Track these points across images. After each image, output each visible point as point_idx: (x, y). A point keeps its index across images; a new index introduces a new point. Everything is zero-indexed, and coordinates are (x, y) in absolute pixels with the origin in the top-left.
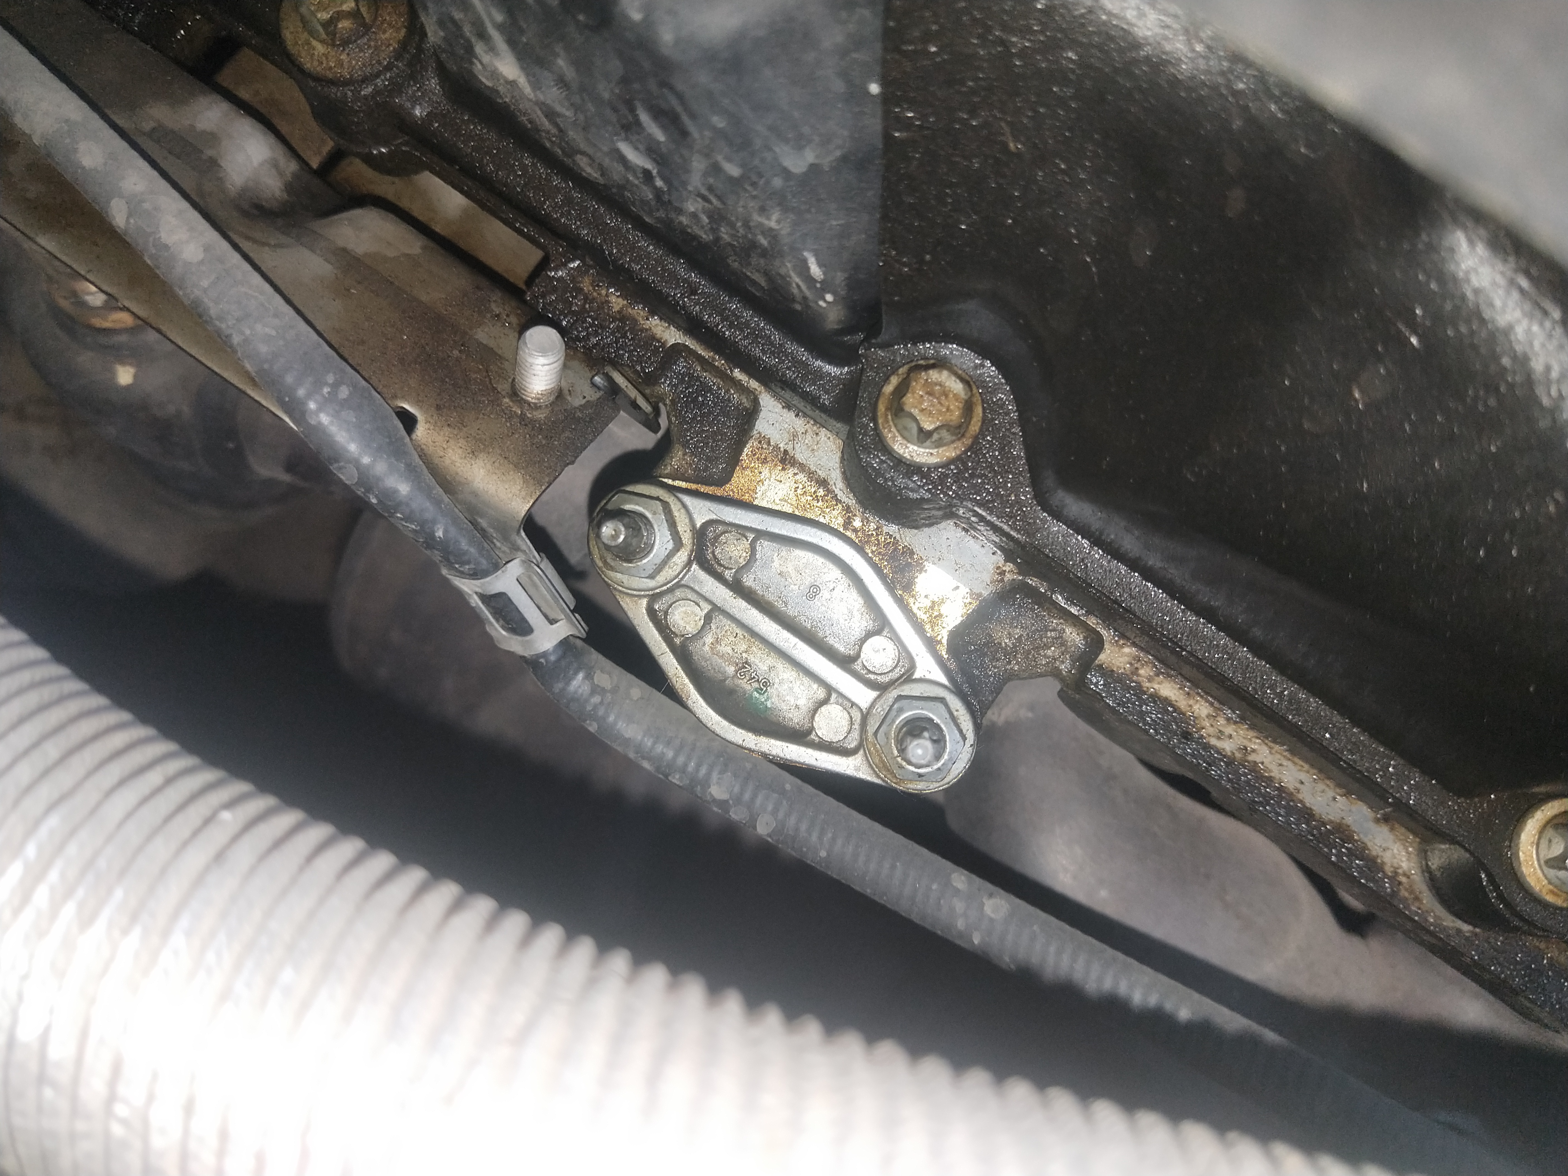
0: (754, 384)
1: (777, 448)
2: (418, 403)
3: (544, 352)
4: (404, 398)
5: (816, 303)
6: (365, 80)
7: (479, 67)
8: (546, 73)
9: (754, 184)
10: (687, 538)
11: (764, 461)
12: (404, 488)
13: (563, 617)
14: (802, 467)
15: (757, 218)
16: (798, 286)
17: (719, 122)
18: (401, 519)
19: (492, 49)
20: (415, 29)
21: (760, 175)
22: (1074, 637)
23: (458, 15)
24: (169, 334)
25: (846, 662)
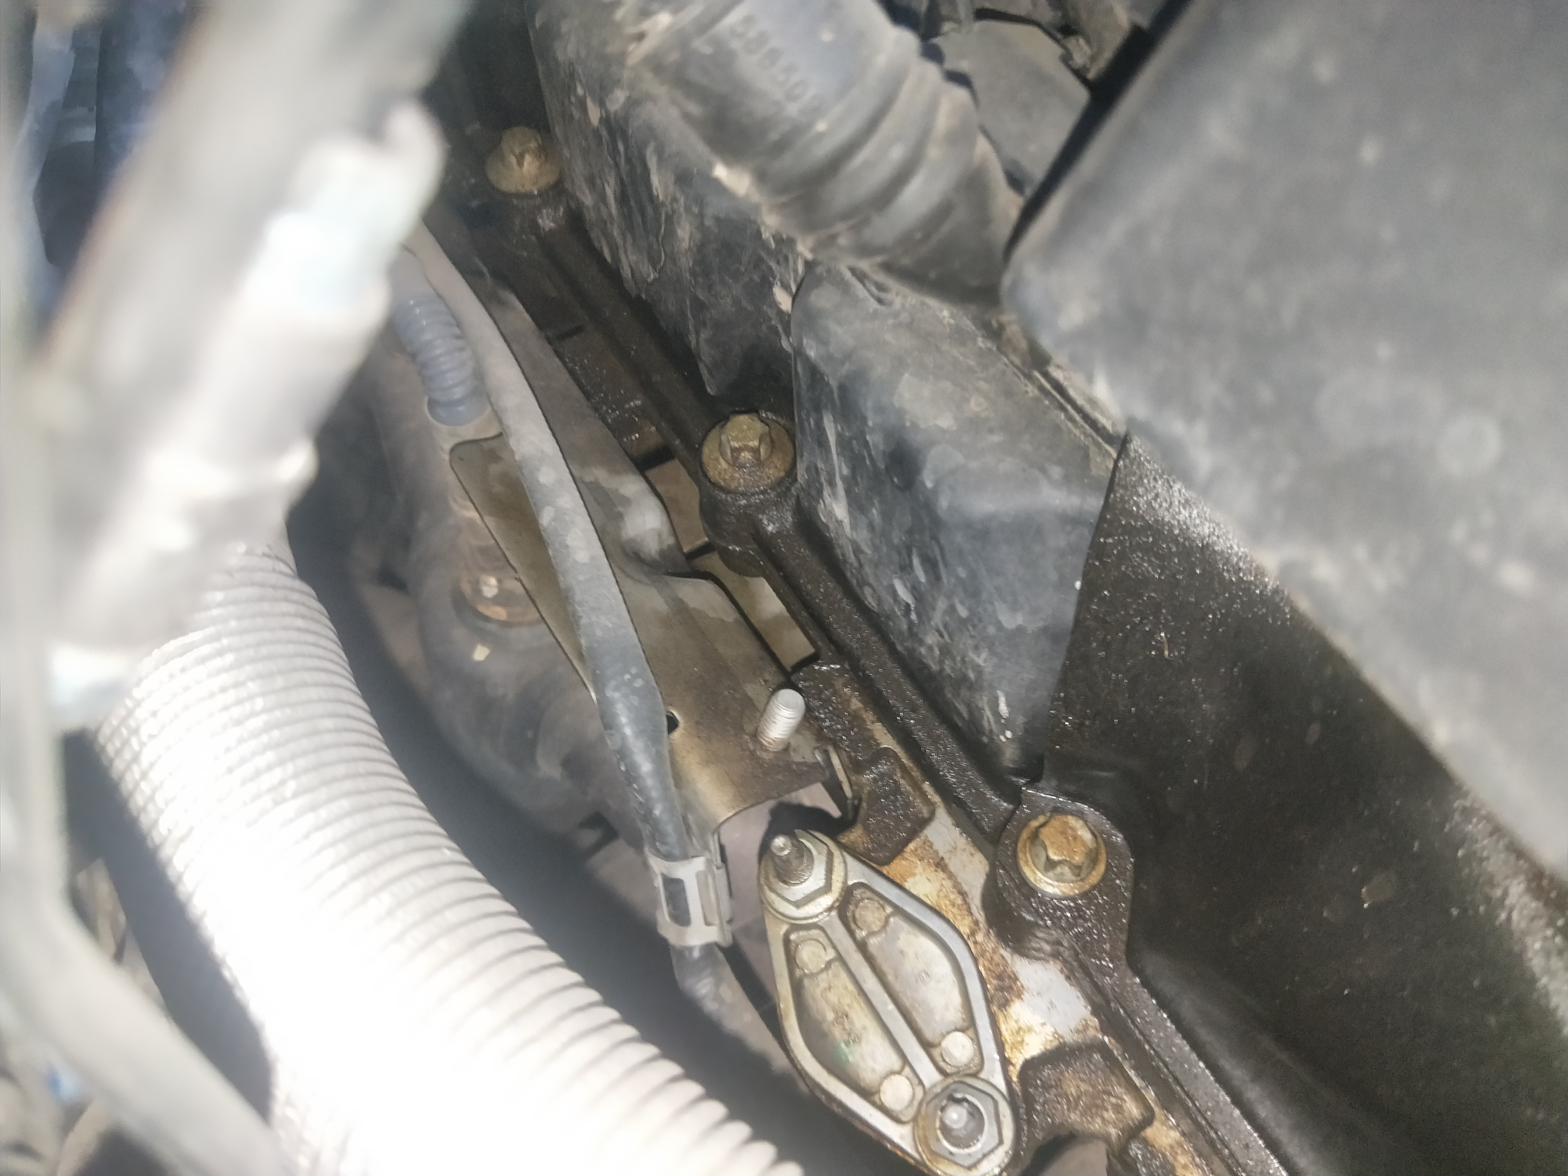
0: (936, 798)
1: (937, 852)
2: (685, 715)
3: (788, 706)
4: (676, 707)
5: (998, 736)
6: (743, 494)
7: (823, 506)
8: (863, 518)
9: (974, 626)
10: (837, 886)
11: (921, 859)
12: (645, 767)
13: (717, 922)
14: (951, 876)
15: (972, 655)
16: (989, 721)
17: (962, 573)
18: (635, 790)
19: (834, 495)
20: (791, 473)
21: (980, 620)
22: (1133, 1110)
23: (820, 465)
24: (540, 608)
25: (927, 1046)
